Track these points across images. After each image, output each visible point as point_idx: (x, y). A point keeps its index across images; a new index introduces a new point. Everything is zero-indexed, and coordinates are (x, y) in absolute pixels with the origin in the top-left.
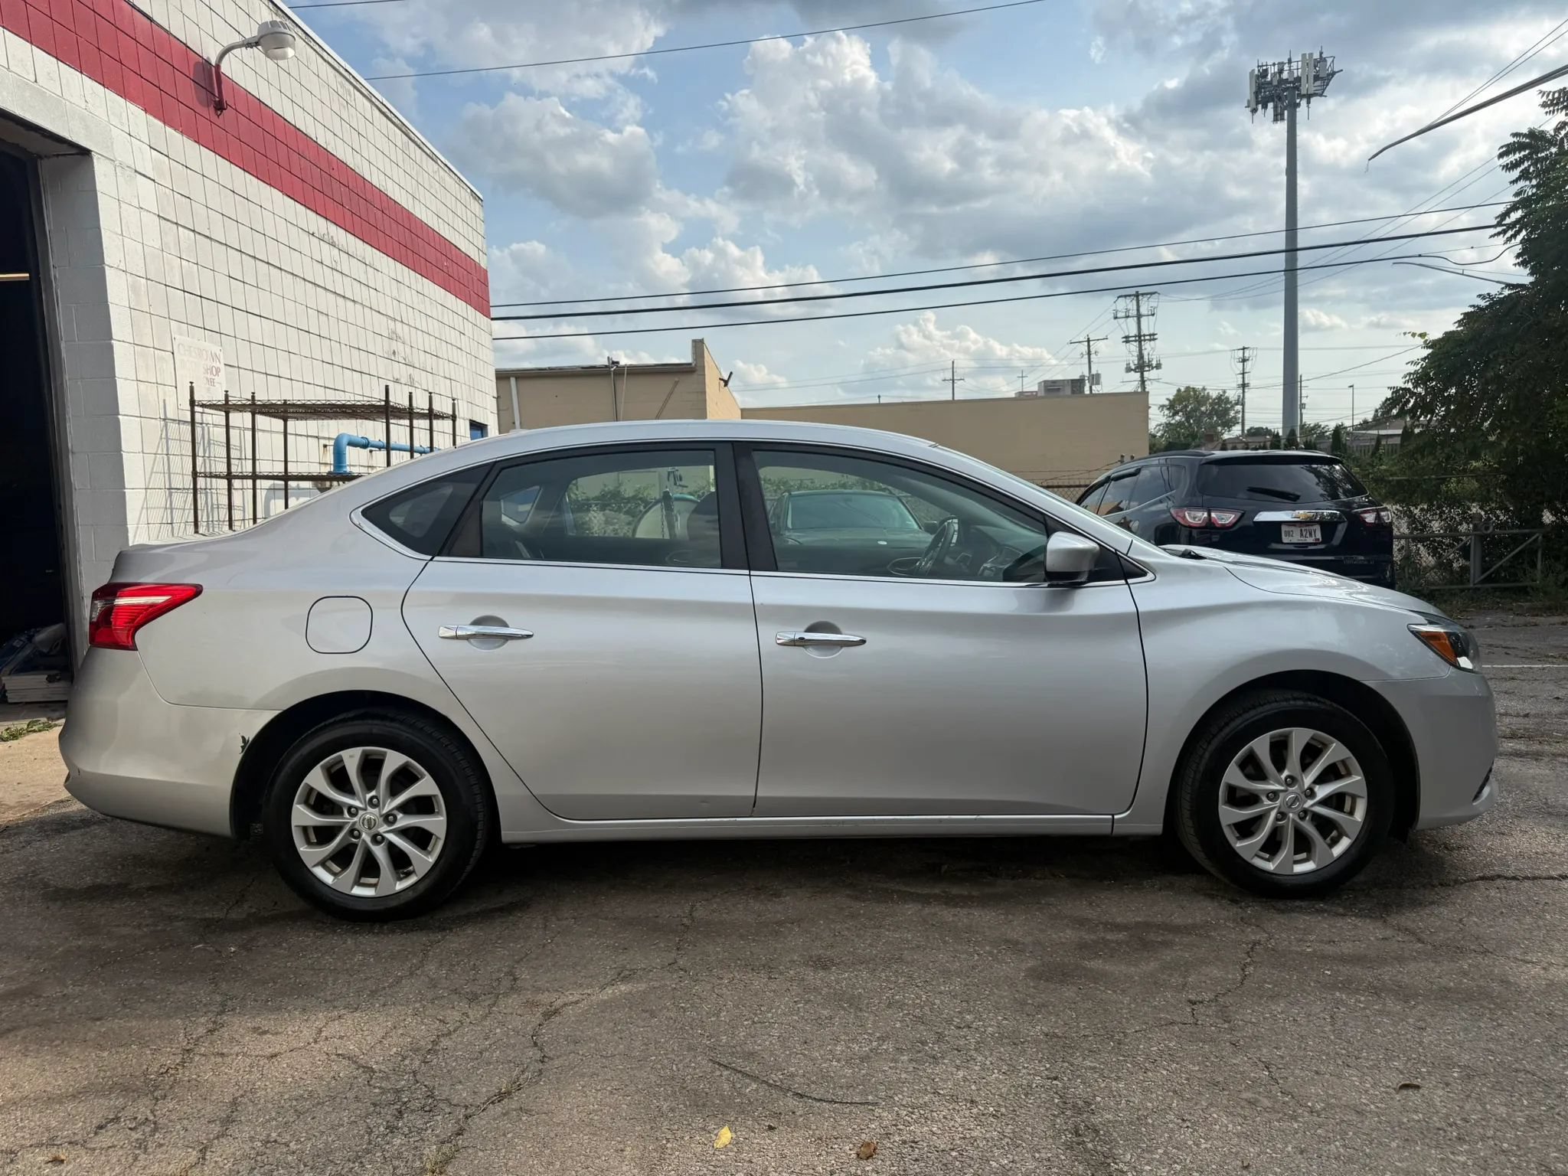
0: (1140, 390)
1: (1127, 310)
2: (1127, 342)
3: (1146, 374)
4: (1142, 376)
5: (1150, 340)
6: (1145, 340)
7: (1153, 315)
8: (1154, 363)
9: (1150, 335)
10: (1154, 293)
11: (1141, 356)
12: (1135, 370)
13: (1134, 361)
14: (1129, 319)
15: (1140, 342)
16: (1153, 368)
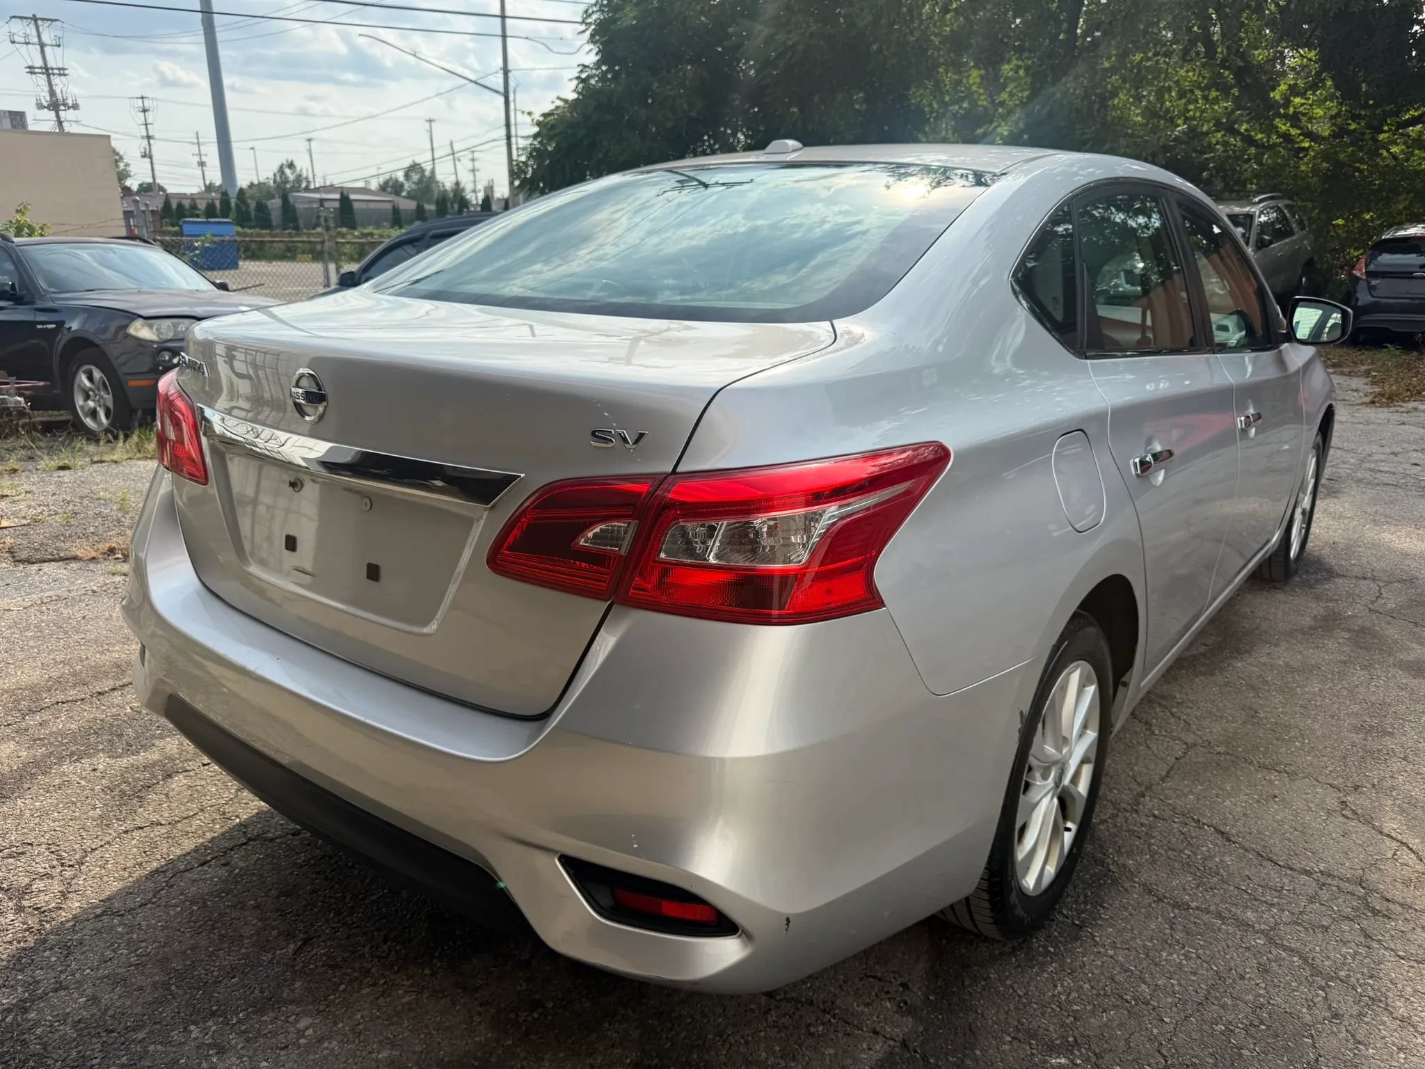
0: (57, 130)
1: (26, 36)
2: (31, 73)
3: (62, 114)
4: (58, 116)
5: (60, 75)
6: (54, 74)
7: (59, 46)
8: (70, 102)
9: (59, 69)
10: (56, 20)
11: (52, 93)
12: (48, 108)
13: (45, 98)
14: (30, 46)
15: (48, 75)
16: (69, 108)
